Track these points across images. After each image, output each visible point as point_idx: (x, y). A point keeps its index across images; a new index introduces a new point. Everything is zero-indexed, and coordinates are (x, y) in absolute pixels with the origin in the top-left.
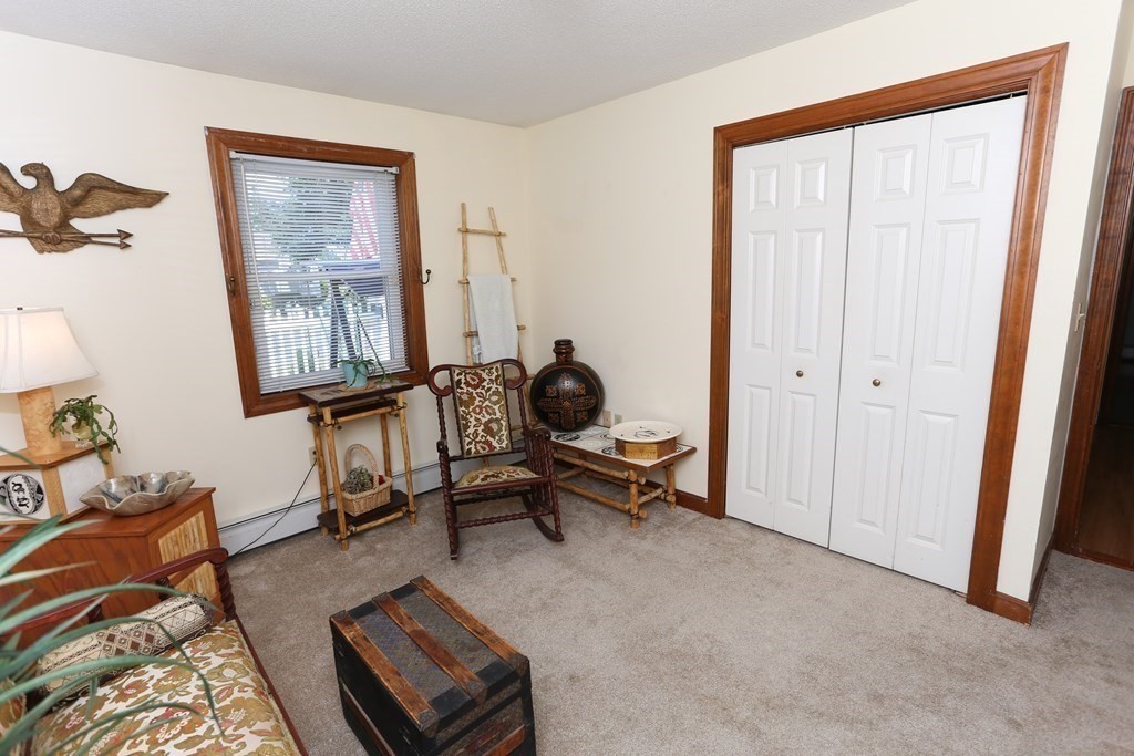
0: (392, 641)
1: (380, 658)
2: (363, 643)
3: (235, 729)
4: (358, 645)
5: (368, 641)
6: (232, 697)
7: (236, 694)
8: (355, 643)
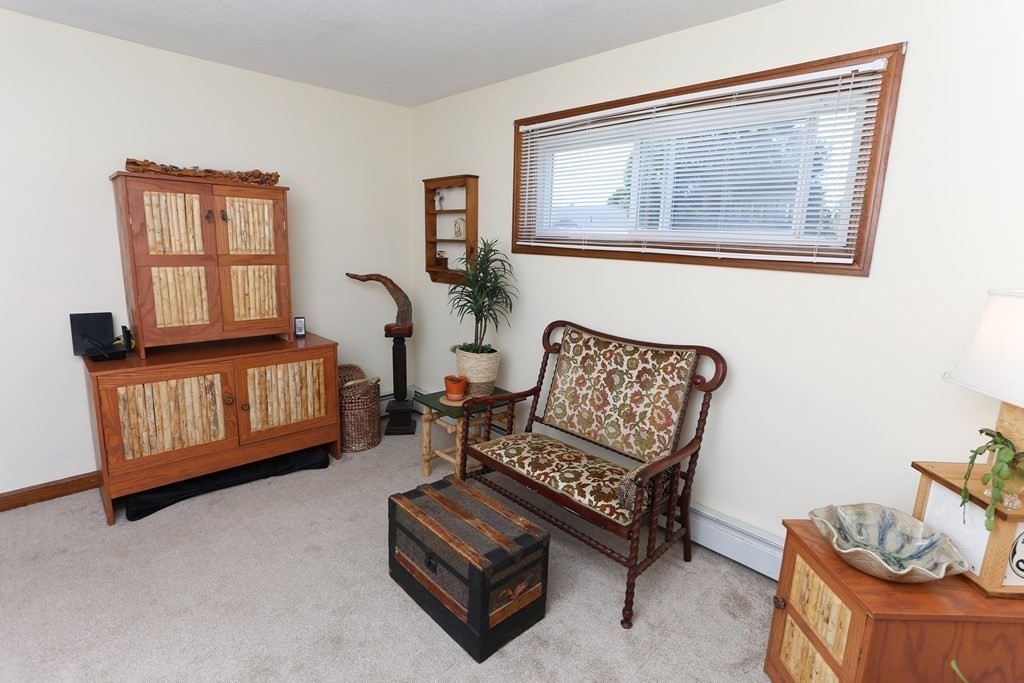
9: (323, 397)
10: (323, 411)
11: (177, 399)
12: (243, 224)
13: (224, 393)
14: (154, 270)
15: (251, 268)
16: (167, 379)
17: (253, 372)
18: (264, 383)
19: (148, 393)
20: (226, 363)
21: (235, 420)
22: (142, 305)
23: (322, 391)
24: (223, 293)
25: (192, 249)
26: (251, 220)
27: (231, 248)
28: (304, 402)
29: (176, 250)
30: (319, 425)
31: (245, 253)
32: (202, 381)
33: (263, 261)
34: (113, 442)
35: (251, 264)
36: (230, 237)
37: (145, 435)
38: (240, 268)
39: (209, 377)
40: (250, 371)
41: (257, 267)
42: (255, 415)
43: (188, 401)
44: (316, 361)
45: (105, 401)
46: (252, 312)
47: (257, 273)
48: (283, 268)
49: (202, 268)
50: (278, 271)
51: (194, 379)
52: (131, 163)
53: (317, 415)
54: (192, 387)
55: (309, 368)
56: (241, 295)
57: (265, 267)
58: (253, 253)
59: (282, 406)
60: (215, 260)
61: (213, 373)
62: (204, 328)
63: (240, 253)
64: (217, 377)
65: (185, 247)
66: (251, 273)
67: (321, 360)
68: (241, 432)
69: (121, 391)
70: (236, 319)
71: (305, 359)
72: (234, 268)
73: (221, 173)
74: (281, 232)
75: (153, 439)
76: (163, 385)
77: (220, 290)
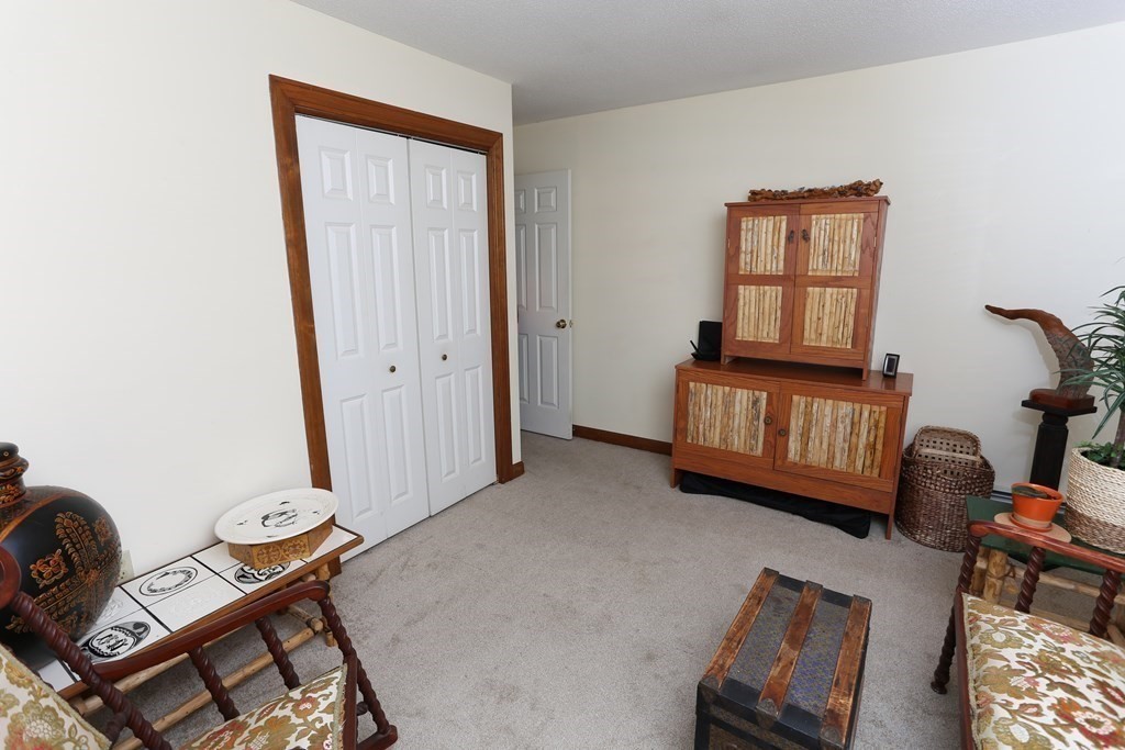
0: (815, 664)
1: (845, 656)
2: (843, 683)
3: (1024, 672)
4: (851, 685)
5: (838, 680)
6: (1022, 702)
7: (1016, 704)
8: (850, 690)
9: (879, 454)
10: (876, 471)
11: (728, 403)
12: (826, 242)
13: (767, 412)
14: (741, 288)
15: (829, 290)
16: (724, 385)
17: (799, 401)
18: (808, 414)
19: (709, 392)
20: (774, 383)
21: (773, 442)
22: (728, 317)
23: (879, 447)
24: (796, 314)
25: (774, 269)
26: (836, 238)
27: (810, 268)
28: (852, 450)
29: (760, 270)
30: (865, 485)
31: (824, 274)
32: (751, 395)
33: (842, 283)
34: (681, 424)
35: (829, 287)
36: (811, 257)
37: (701, 426)
38: (817, 289)
39: (757, 393)
40: (796, 398)
41: (835, 290)
42: (794, 446)
43: (737, 409)
44: (876, 408)
45: (681, 390)
46: (824, 338)
47: (835, 297)
48: (866, 293)
49: (780, 288)
50: (859, 296)
51: (745, 391)
52: (753, 193)
53: (867, 473)
54: (742, 396)
55: (866, 414)
56: (815, 318)
57: (845, 290)
58: (833, 274)
59: (825, 446)
60: (793, 281)
61: (760, 390)
62: (773, 346)
63: (818, 274)
64: (765, 395)
65: (768, 268)
66: (828, 296)
67: (884, 409)
68: (777, 457)
69: (692, 385)
70: (805, 343)
71: (862, 402)
72: (810, 289)
73: (822, 190)
74: (871, 251)
75: (707, 432)
76: (720, 388)
77: (793, 311)
